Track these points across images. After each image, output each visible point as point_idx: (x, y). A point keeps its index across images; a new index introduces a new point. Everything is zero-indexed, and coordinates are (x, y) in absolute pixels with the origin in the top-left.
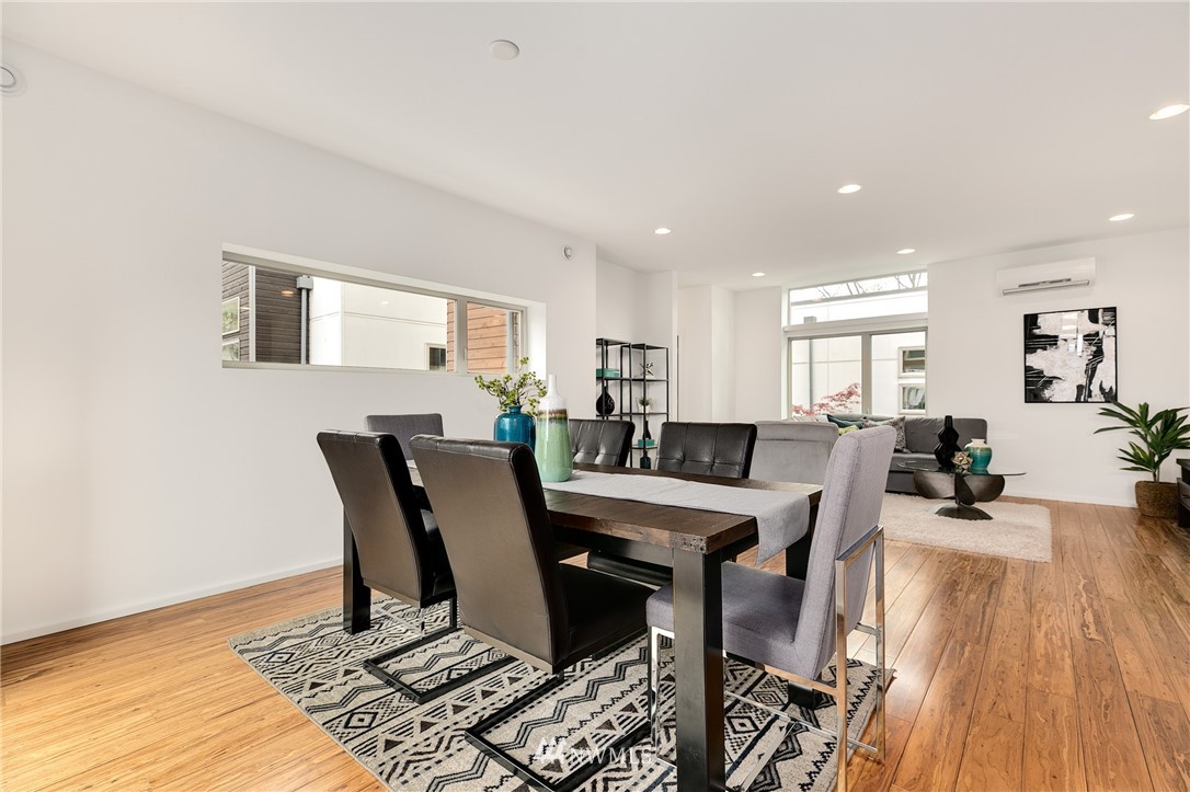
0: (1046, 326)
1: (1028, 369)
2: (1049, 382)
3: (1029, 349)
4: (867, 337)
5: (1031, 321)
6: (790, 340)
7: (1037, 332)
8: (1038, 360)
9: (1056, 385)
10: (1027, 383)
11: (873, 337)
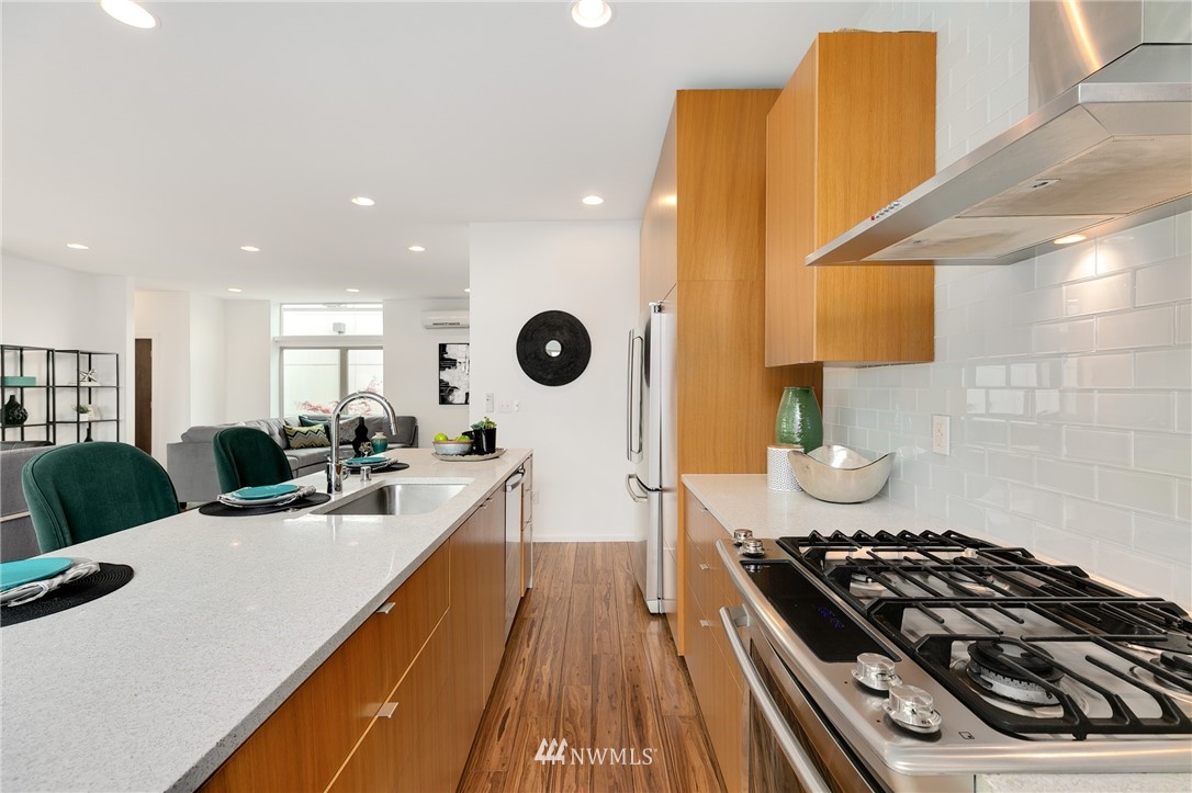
0: (451, 353)
1: (441, 381)
2: (452, 390)
3: (442, 368)
4: (344, 352)
5: (443, 348)
6: (282, 349)
7: (446, 356)
8: (447, 375)
9: (456, 393)
10: (441, 391)
11: (350, 351)
